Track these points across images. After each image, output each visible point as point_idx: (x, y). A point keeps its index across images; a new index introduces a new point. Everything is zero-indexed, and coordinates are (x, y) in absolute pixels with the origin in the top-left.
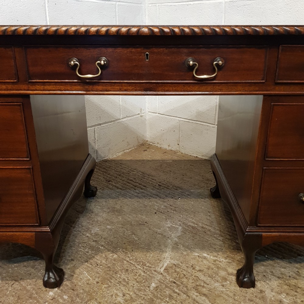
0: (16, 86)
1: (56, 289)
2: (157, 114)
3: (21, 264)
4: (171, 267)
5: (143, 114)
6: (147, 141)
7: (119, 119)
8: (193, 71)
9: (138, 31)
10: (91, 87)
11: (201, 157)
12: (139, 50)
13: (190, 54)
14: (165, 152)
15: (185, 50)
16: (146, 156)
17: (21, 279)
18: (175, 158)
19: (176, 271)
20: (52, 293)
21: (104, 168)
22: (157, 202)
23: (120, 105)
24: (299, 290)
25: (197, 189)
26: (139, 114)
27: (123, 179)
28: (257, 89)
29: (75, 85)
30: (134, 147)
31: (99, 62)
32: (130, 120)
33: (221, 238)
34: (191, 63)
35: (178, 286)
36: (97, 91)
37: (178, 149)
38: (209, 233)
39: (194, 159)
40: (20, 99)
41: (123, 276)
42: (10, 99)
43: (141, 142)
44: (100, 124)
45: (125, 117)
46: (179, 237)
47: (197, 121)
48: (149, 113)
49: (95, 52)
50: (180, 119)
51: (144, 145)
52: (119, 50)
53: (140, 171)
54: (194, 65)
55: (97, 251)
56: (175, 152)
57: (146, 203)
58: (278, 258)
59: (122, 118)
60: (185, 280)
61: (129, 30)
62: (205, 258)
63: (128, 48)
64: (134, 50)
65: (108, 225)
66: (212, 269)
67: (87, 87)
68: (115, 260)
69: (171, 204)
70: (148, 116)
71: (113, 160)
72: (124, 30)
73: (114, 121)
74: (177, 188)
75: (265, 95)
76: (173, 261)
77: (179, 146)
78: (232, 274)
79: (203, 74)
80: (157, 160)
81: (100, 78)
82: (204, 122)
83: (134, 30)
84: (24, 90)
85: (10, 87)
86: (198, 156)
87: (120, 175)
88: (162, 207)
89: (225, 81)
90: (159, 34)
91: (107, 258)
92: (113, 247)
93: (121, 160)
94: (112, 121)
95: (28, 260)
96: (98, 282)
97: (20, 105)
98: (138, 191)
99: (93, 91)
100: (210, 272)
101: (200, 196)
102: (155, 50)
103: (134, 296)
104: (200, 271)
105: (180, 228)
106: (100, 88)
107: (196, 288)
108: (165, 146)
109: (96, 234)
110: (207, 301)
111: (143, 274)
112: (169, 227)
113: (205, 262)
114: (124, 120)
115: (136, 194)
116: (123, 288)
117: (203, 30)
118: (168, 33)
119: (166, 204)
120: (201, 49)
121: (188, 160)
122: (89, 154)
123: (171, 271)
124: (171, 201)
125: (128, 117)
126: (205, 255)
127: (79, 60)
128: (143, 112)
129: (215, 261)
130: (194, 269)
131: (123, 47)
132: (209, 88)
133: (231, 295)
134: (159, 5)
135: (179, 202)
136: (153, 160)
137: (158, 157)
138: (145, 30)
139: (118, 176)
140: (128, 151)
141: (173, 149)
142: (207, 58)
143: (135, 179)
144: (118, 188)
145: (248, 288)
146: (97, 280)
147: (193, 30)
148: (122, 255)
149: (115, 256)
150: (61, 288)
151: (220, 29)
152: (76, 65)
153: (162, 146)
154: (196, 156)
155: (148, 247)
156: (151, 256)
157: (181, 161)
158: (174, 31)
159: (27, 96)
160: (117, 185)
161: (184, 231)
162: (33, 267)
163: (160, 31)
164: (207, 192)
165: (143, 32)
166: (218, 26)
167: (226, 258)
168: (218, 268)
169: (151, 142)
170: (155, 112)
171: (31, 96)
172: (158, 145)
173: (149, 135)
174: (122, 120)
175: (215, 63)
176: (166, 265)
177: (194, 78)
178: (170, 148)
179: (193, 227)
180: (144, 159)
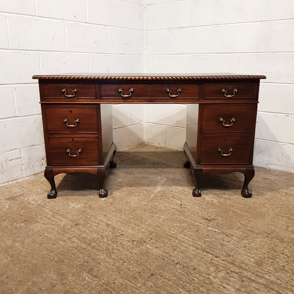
0: (95, 100)
1: (105, 198)
2: (151, 124)
3: (85, 191)
4: (161, 191)
5: (142, 124)
6: (144, 142)
7: (127, 126)
8: (169, 94)
9: (147, 78)
10: (126, 100)
11: (180, 150)
12: (147, 85)
13: (168, 87)
14: (157, 148)
15: (166, 85)
16: (144, 150)
17: (86, 195)
18: (163, 150)
19: (163, 192)
20: (103, 199)
21: (118, 156)
22: (152, 170)
23: (128, 117)
24: (222, 198)
25: (176, 164)
26: (139, 123)
27: (131, 160)
28: (196, 101)
29: (120, 100)
30: (136, 145)
31: (130, 90)
32: (134, 127)
33: (187, 182)
34: (168, 90)
35: (164, 197)
36: (129, 102)
37: (165, 146)
38: (181, 180)
39: (175, 151)
40: (96, 106)
41: (137, 194)
42: (92, 106)
43: (141, 142)
44: (116, 129)
45: (131, 125)
46: (165, 182)
47: (177, 127)
48: (146, 123)
49: (129, 86)
50: (166, 126)
51: (142, 144)
52: (139, 85)
53: (141, 157)
54: (169, 91)
55: (123, 187)
56: (163, 148)
57: (146, 170)
58: (215, 189)
59: (129, 126)
60: (167, 195)
61: (143, 78)
62: (178, 188)
63: (142, 84)
64: (145, 85)
65: (126, 178)
66: (181, 192)
67: (125, 100)
68: (132, 189)
69: (161, 170)
70: (145, 125)
71: (124, 152)
72: (141, 78)
73: (124, 127)
74: (164, 164)
75: (199, 104)
76: (161, 190)
77: (165, 144)
78: (191, 193)
79: (173, 95)
80: (151, 152)
81: (131, 97)
82: (181, 127)
83: (145, 78)
84: (99, 102)
85: (92, 100)
86: (178, 150)
87: (129, 159)
88: (155, 172)
89: (183, 98)
90: (155, 79)
91: (128, 189)
92: (130, 185)
93: (128, 152)
94: (123, 127)
95: (87, 190)
96: (125, 196)
97: (96, 108)
98: (141, 166)
99: (127, 102)
100: (180, 192)
101: (177, 167)
102: (154, 85)
103: (143, 199)
104: (175, 192)
105: (166, 179)
106: (130, 101)
107: (173, 197)
108: (156, 145)
109: (120, 181)
110: (178, 200)
111: (146, 193)
112: (159, 179)
113: (178, 190)
114: (130, 127)
115: (140, 167)
116: (137, 197)
117: (173, 78)
118: (159, 79)
119: (157, 171)
120: (172, 85)
121: (171, 152)
122: (113, 142)
123: (160, 192)
124: (161, 169)
125: (133, 125)
126: (178, 187)
127: (122, 90)
128: (142, 122)
129: (183, 189)
130: (172, 192)
131: (140, 84)
132: (176, 100)
133: (190, 199)
134: (152, 56)
135: (165, 170)
136: (149, 152)
137: (152, 150)
138: (150, 78)
139: (128, 159)
140: (132, 147)
141: (162, 146)
142: (174, 88)
143: (138, 160)
144: (129, 164)
145: (198, 197)
146: (124, 195)
147: (168, 78)
148: (135, 188)
149: (132, 188)
150: (107, 197)
151: (179, 77)
152: (121, 91)
153: (155, 145)
154: (176, 149)
155: (149, 185)
156: (150, 188)
157: (167, 152)
158: (161, 78)
159: (99, 104)
160: (128, 163)
161: (168, 180)
162: (91, 192)
163: (155, 78)
164: (182, 165)
165: (149, 78)
166: (178, 76)
167: (189, 189)
168: (184, 191)
169: (147, 143)
170: (150, 122)
171: (101, 104)
172: (152, 144)
173: (145, 138)
174: (128, 127)
175: (178, 90)
176: (158, 191)
177: (170, 97)
178: (160, 145)
179: (172, 179)
180: (143, 151)
